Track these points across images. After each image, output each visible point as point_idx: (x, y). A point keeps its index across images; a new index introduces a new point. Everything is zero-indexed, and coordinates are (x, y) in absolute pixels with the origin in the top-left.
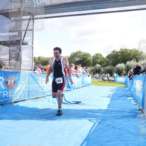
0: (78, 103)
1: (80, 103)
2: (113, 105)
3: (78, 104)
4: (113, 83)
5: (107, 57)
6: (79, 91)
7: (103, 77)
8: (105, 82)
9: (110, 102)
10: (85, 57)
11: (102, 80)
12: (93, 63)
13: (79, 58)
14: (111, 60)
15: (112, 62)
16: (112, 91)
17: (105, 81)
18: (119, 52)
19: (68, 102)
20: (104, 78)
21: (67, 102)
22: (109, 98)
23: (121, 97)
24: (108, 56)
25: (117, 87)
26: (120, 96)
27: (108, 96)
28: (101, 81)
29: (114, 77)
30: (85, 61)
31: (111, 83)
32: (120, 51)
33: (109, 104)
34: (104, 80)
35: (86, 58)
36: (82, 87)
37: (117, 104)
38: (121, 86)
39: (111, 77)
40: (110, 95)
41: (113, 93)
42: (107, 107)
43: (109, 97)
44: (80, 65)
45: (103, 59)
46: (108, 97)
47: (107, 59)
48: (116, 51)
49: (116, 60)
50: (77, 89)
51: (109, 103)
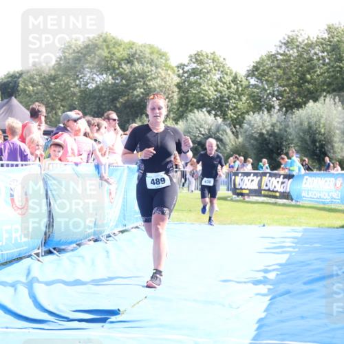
0: (102, 316)
1: (113, 318)
2: (282, 321)
3: (106, 325)
4: (284, 205)
5: (256, 68)
6: (107, 252)
7: (236, 174)
8: (244, 201)
9: (267, 310)
10: (138, 67)
11: (230, 193)
12: (181, 99)
13: (105, 76)
14: (277, 85)
15: (281, 94)
16: (279, 249)
17: (242, 195)
18: (321, 43)
19: (51, 313)
20: (238, 179)
21: (45, 316)
22: (263, 289)
23: (321, 283)
24: (260, 63)
25: (305, 230)
26: (316, 275)
27: (260, 276)
28: (225, 199)
29: (290, 177)
30: (139, 91)
31: (275, 208)
32: (326, 36)
33: (260, 320)
34: (238, 192)
35: (143, 76)
36: (122, 232)
37: (302, 317)
38: (327, 225)
39: (271, 175)
40: (266, 271)
41: (283, 258)
42: (253, 333)
43: (264, 281)
44: (114, 116)
45: (235, 80)
46: (257, 282)
47: (253, 81)
48: (300, 40)
49: (299, 86)
50: (96, 241)
51: (263, 315)
